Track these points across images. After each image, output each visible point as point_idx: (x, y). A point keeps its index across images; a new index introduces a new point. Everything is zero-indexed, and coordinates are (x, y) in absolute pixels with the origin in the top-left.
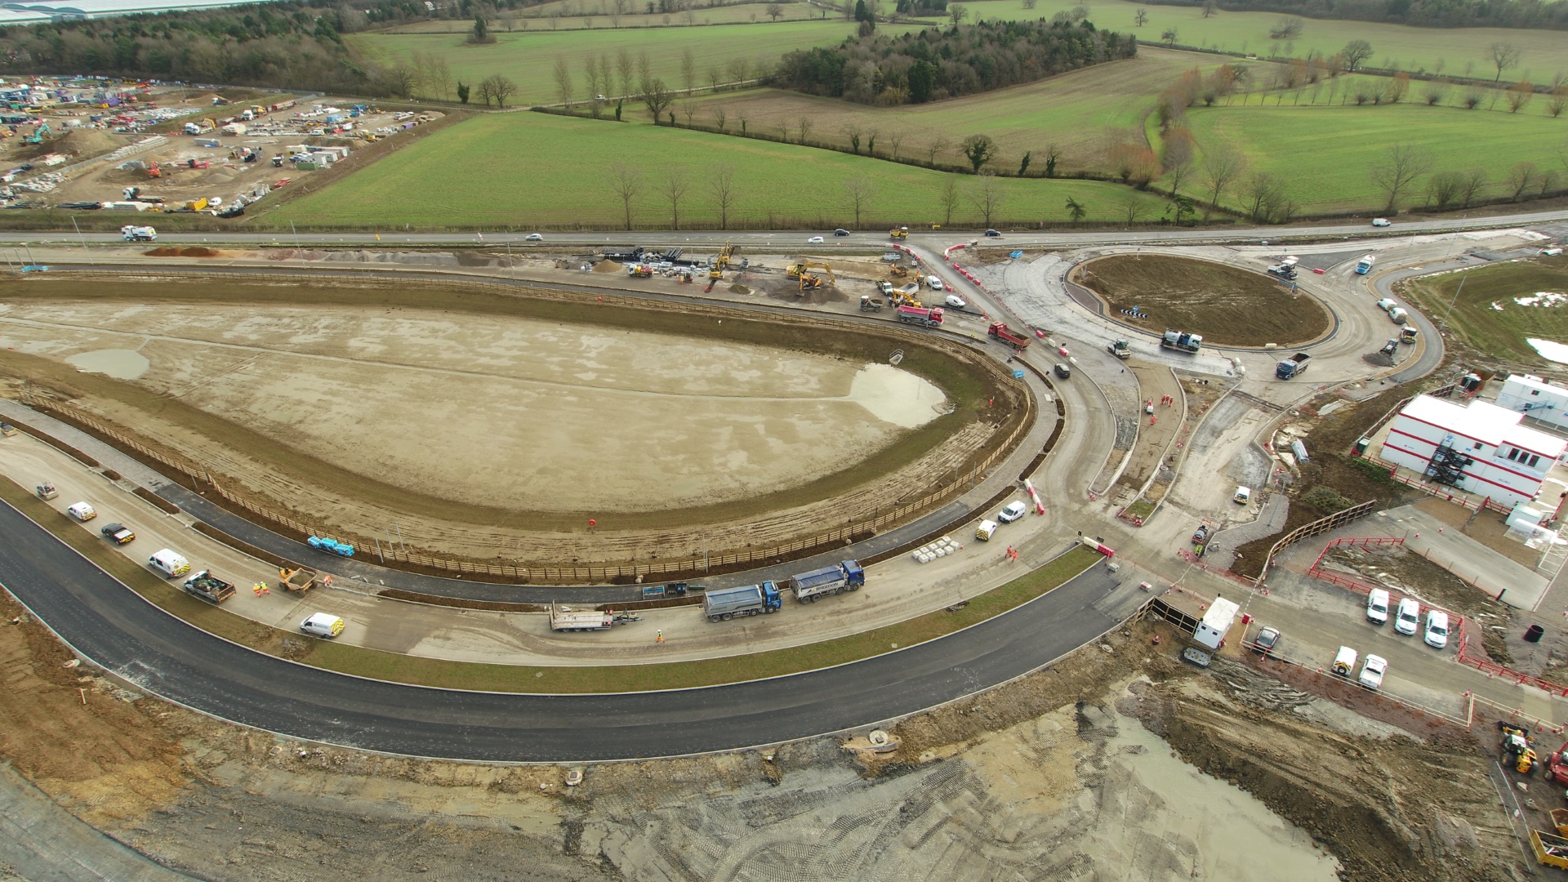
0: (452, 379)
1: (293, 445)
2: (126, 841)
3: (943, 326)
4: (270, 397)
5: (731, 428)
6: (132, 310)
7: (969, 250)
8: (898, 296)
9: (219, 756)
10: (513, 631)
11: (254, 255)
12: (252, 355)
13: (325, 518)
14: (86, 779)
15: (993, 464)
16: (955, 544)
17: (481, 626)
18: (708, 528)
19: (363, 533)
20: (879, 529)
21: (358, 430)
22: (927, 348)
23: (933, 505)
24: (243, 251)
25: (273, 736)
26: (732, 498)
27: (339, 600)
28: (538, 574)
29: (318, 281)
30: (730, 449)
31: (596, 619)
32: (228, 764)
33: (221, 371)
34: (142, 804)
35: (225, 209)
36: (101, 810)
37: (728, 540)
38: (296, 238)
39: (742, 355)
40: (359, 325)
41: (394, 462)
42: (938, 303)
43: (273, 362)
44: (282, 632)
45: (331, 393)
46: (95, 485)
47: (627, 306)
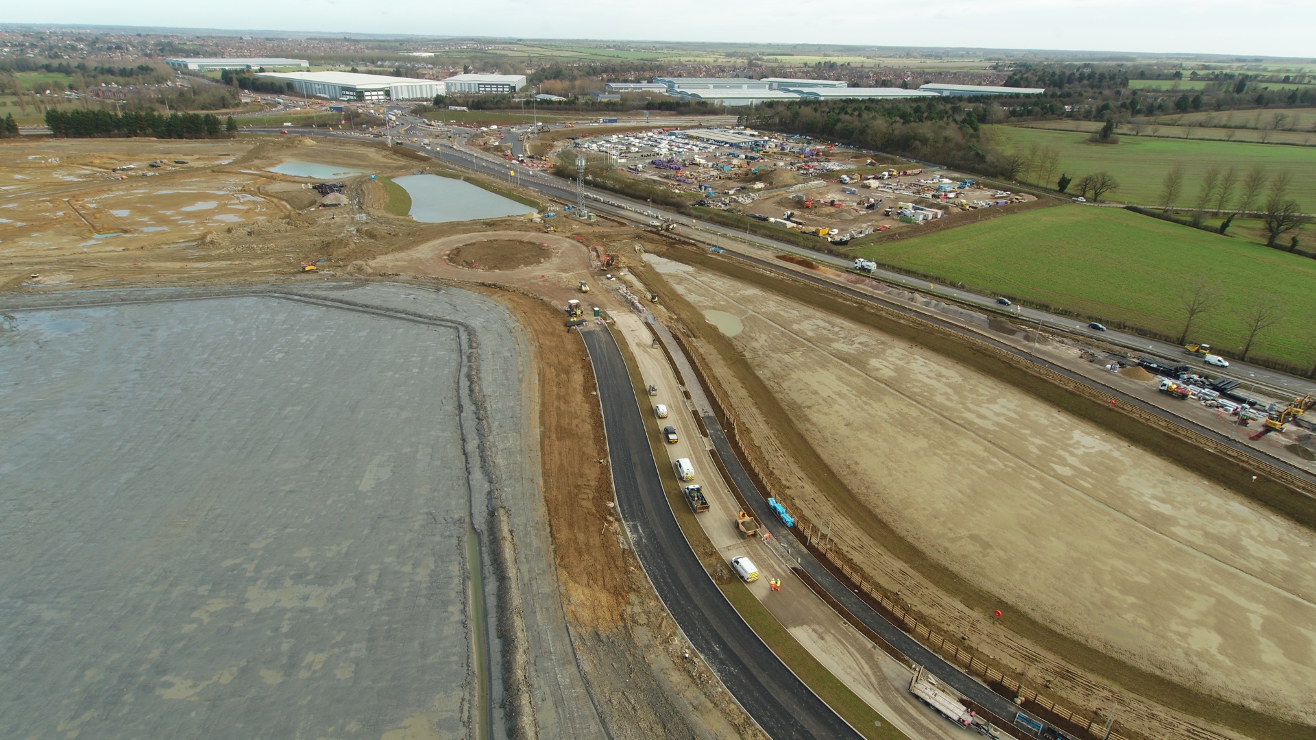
0: (935, 421)
1: (796, 422)
2: (573, 640)
4: (799, 380)
5: (1213, 600)
6: (752, 291)
9: (643, 619)
10: (876, 667)
11: (839, 276)
12: (803, 345)
13: (788, 488)
17: (852, 646)
18: (1127, 695)
19: (806, 513)
21: (844, 430)
24: (833, 271)
25: (677, 629)
26: (1175, 679)
27: (766, 557)
28: (922, 630)
29: (872, 307)
30: (1200, 623)
31: (956, 710)
32: (645, 629)
33: (779, 350)
34: (592, 621)
35: (837, 239)
36: (573, 609)
37: (1147, 724)
40: (884, 350)
41: (856, 468)
43: (813, 356)
44: (720, 557)
45: (840, 394)
46: (676, 398)
47: (1141, 420)
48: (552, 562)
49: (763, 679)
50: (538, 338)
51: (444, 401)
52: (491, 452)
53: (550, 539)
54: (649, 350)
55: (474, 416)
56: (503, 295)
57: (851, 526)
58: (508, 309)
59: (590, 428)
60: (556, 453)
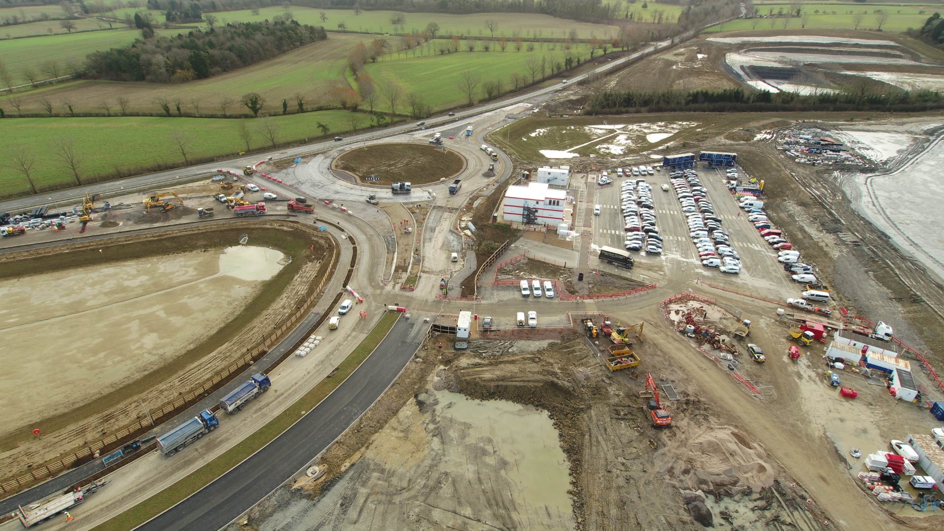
3: (267, 212)
5: (137, 321)
7: (268, 163)
8: (231, 201)
15: (326, 284)
16: (319, 338)
18: (143, 395)
20: (269, 347)
22: (262, 229)
23: (298, 320)
26: (155, 368)
30: (142, 335)
37: (162, 397)
39: (128, 269)
42: (259, 199)
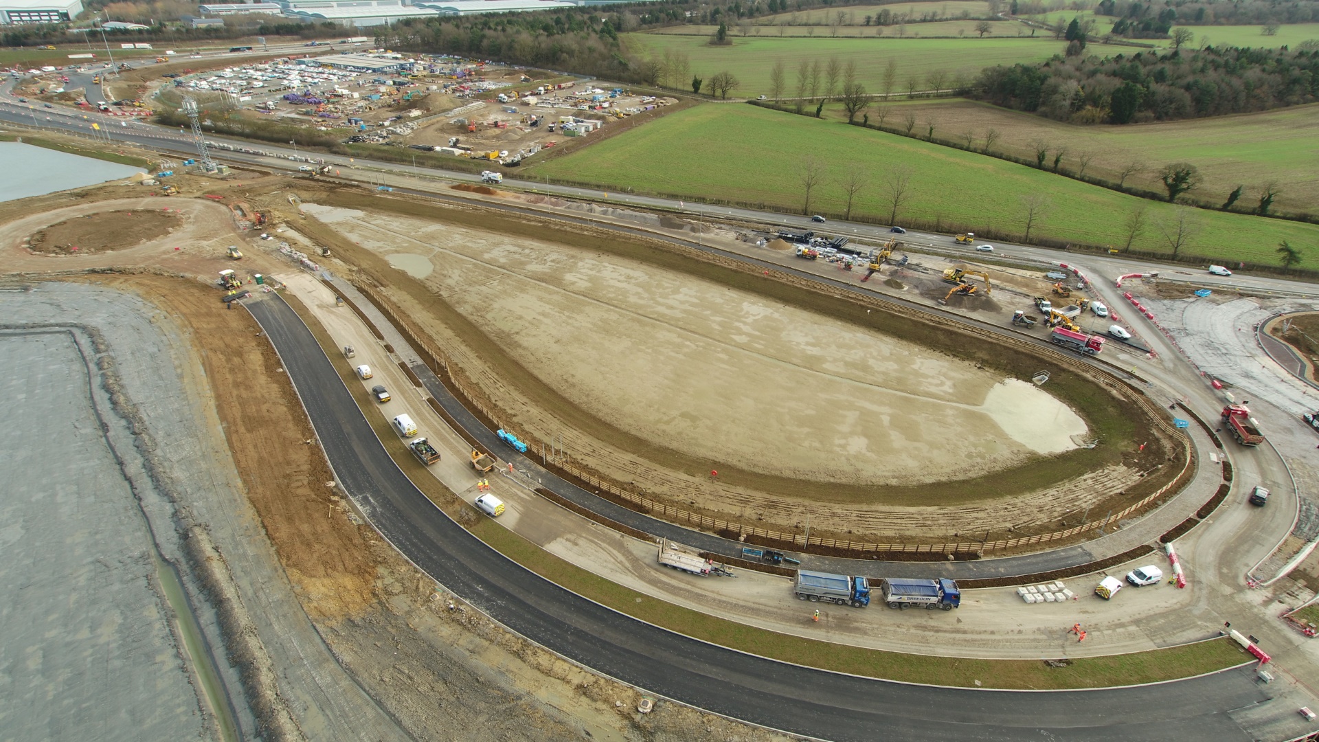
0: (633, 320)
1: (508, 350)
2: (324, 636)
3: (1100, 355)
4: (502, 308)
5: (857, 413)
6: (433, 227)
7: (1146, 281)
8: (1056, 316)
9: (397, 588)
10: (627, 553)
11: (519, 198)
12: (498, 273)
13: (515, 415)
14: (314, 577)
15: (1131, 516)
16: (1070, 594)
17: (604, 541)
18: (815, 505)
19: (537, 434)
20: (986, 553)
21: (555, 348)
22: (1077, 375)
23: (1050, 543)
24: (512, 194)
25: (436, 584)
26: (844, 481)
27: (507, 487)
28: (658, 507)
29: (556, 224)
30: (852, 433)
31: (695, 563)
32: (402, 596)
33: (475, 282)
34: (341, 610)
35: (509, 160)
36: (316, 605)
37: (831, 522)
38: (549, 188)
39: (883, 346)
40: (576, 263)
41: (574, 381)
42: (1099, 330)
43: (510, 282)
44: (463, 501)
45: (544, 314)
46: (378, 354)
47: (788, 283)
48: (278, 565)
49: (531, 600)
50: (190, 323)
51: (77, 424)
52: (164, 467)
53: (269, 542)
54: (334, 310)
55: (127, 432)
56: (126, 281)
57: (580, 435)
58: (138, 295)
59: (285, 409)
60: (250, 447)
